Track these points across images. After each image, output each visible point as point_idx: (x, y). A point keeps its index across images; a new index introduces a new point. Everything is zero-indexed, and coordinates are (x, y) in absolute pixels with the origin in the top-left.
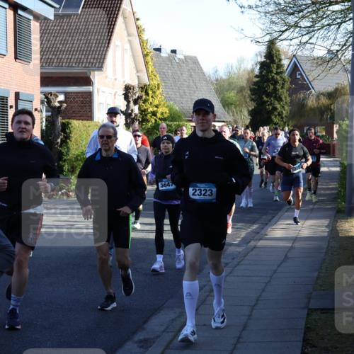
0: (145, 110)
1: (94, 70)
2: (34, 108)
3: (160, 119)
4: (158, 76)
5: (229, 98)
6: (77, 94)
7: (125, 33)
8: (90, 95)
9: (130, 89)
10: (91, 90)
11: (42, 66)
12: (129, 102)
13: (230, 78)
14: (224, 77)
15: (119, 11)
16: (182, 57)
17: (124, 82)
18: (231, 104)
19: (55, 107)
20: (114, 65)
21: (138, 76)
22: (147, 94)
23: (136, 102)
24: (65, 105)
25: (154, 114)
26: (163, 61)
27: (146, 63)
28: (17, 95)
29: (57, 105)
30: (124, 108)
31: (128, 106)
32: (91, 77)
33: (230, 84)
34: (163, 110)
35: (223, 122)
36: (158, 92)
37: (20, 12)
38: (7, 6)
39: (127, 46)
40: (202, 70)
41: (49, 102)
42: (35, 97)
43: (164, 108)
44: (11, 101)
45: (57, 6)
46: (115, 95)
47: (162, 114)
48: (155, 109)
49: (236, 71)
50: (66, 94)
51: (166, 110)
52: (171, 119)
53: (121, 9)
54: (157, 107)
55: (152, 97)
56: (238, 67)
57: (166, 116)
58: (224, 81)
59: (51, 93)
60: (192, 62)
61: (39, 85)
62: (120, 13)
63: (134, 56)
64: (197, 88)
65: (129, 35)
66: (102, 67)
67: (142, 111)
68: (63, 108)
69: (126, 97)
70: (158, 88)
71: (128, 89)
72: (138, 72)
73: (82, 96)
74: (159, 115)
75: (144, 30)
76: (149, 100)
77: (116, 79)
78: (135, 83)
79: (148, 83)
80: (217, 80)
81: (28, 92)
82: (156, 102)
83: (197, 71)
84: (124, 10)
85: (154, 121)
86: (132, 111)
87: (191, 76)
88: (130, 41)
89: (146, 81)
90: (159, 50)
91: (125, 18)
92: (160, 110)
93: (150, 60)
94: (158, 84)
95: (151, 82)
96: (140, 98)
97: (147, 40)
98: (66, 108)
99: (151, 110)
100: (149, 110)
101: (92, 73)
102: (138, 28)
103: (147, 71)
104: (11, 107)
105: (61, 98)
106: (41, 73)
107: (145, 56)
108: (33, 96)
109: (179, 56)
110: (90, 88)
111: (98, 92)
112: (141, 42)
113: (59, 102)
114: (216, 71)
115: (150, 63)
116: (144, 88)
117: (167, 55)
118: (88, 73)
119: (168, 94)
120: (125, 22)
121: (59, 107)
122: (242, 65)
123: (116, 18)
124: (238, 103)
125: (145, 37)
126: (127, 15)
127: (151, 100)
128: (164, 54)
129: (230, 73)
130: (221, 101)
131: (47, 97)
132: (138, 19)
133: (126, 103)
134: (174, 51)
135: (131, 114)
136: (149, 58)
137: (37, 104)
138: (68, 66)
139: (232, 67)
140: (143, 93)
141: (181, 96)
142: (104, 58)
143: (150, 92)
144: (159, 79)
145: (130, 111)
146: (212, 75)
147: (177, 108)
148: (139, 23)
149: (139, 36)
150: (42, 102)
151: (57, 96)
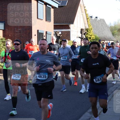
0: (87, 37)
1: (71, 24)
2: (51, 37)
3: (92, 40)
4: (91, 26)
5: (115, 32)
6: (65, 32)
7: (81, 12)
8: (69, 32)
9: (83, 30)
10: (70, 30)
11: (54, 23)
12: (82, 34)
13: (115, 26)
14: (113, 26)
15: (79, 4)
16: (99, 19)
17: (80, 28)
18: (116, 35)
19: (58, 36)
20: (77, 22)
21: (85, 26)
22: (88, 32)
23: (84, 34)
24: (61, 35)
25: (90, 38)
26: (93, 21)
27: (88, 21)
28: (46, 32)
29: (59, 35)
30: (80, 36)
31: (82, 36)
32: (70, 26)
33: (115, 28)
34: (93, 37)
35: (113, 40)
36: (91, 31)
37: (48, 6)
38: (43, 4)
39: (82, 16)
40: (106, 23)
41: (56, 34)
42: (52, 33)
43: (93, 36)
44: (45, 34)
45: (59, 3)
46: (77, 32)
47: (93, 38)
48: (90, 36)
49: (117, 24)
50: (62, 32)
51: (94, 37)
52: (96, 40)
53: (80, 4)
54: (91, 36)
55: (89, 32)
56: (118, 22)
57: (94, 39)
58: (113, 27)
59: (57, 32)
60: (103, 21)
61: (53, 29)
62: (79, 5)
63: (83, 19)
64: (104, 29)
65: (82, 12)
66: (73, 23)
67: (86, 37)
68: (61, 36)
69: (81, 33)
70: (92, 30)
71: (82, 30)
72: (85, 24)
73: (67, 32)
74: (92, 38)
75: (87, 11)
76: (88, 33)
77: (78, 27)
78: (84, 28)
79: (88, 28)
80: (111, 27)
81: (50, 31)
82: (91, 34)
83: (104, 24)
84: (81, 4)
85: (90, 41)
86: (83, 37)
87: (102, 25)
88: (82, 14)
89: (87, 27)
90: (91, 17)
91: (81, 7)
92: (92, 37)
93: (89, 20)
94: (91, 28)
95: (89, 28)
96: (86, 33)
97: (88, 14)
98: (62, 37)
99: (89, 37)
100: (88, 37)
101: (70, 25)
102: (85, 10)
103: (88, 24)
104: (45, 36)
105: (60, 33)
106: (54, 25)
107: (87, 19)
108: (51, 32)
109: (98, 19)
110: (69, 30)
111: (72, 31)
112: (86, 14)
113: (59, 34)
114: (110, 24)
115: (89, 21)
116: (87, 30)
117: (94, 19)
118: (69, 25)
119: (94, 31)
120: (81, 8)
121: (60, 36)
122: (119, 22)
123: (78, 7)
124: (118, 34)
125: (87, 13)
126: (82, 6)
127: (89, 33)
128: (93, 18)
129: (115, 24)
130: (112, 33)
131: (55, 33)
132: (85, 7)
133: (81, 35)
134: (96, 17)
135: (83, 38)
136: (88, 20)
137: (52, 35)
138: (62, 23)
139: (116, 22)
140: (87, 31)
141: (99, 32)
142: (74, 20)
143: (89, 31)
144: (92, 26)
145: (82, 37)
146: (109, 25)
147: (98, 36)
148: (85, 8)
149: (85, 13)
150: (54, 35)
151: (59, 33)
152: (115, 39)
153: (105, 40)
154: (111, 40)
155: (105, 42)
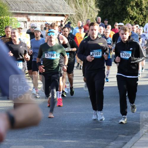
152: (71, 11)
153: (30, 14)
154: (56, 15)
155: (29, 20)
